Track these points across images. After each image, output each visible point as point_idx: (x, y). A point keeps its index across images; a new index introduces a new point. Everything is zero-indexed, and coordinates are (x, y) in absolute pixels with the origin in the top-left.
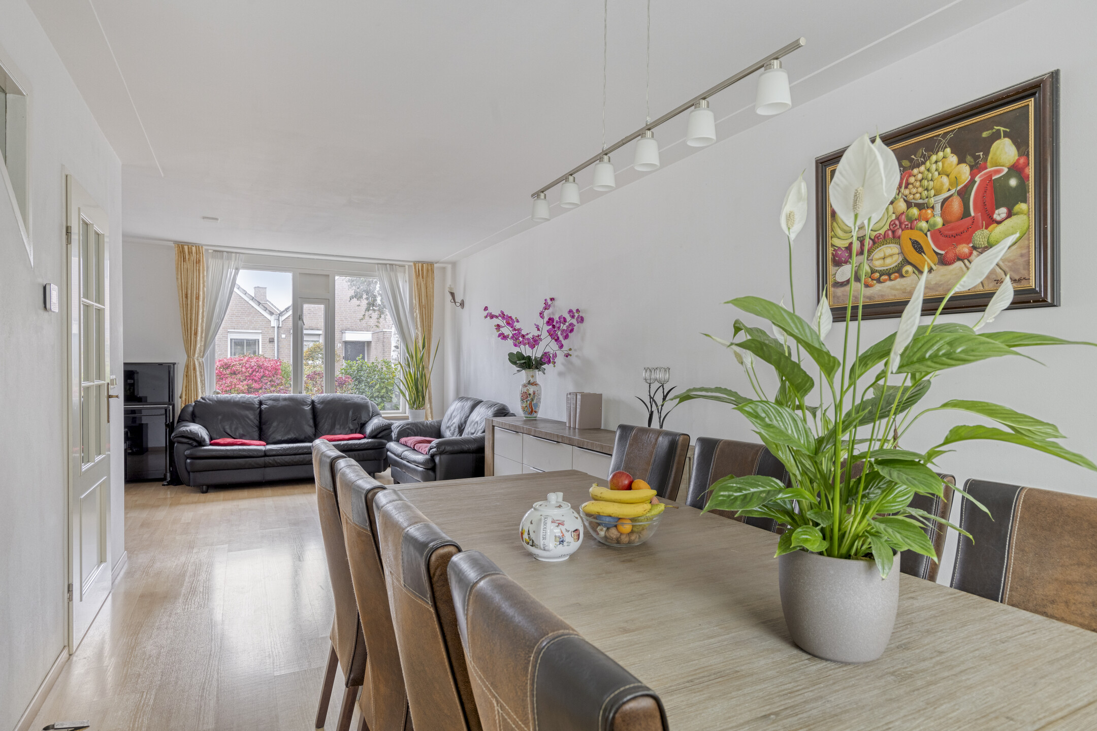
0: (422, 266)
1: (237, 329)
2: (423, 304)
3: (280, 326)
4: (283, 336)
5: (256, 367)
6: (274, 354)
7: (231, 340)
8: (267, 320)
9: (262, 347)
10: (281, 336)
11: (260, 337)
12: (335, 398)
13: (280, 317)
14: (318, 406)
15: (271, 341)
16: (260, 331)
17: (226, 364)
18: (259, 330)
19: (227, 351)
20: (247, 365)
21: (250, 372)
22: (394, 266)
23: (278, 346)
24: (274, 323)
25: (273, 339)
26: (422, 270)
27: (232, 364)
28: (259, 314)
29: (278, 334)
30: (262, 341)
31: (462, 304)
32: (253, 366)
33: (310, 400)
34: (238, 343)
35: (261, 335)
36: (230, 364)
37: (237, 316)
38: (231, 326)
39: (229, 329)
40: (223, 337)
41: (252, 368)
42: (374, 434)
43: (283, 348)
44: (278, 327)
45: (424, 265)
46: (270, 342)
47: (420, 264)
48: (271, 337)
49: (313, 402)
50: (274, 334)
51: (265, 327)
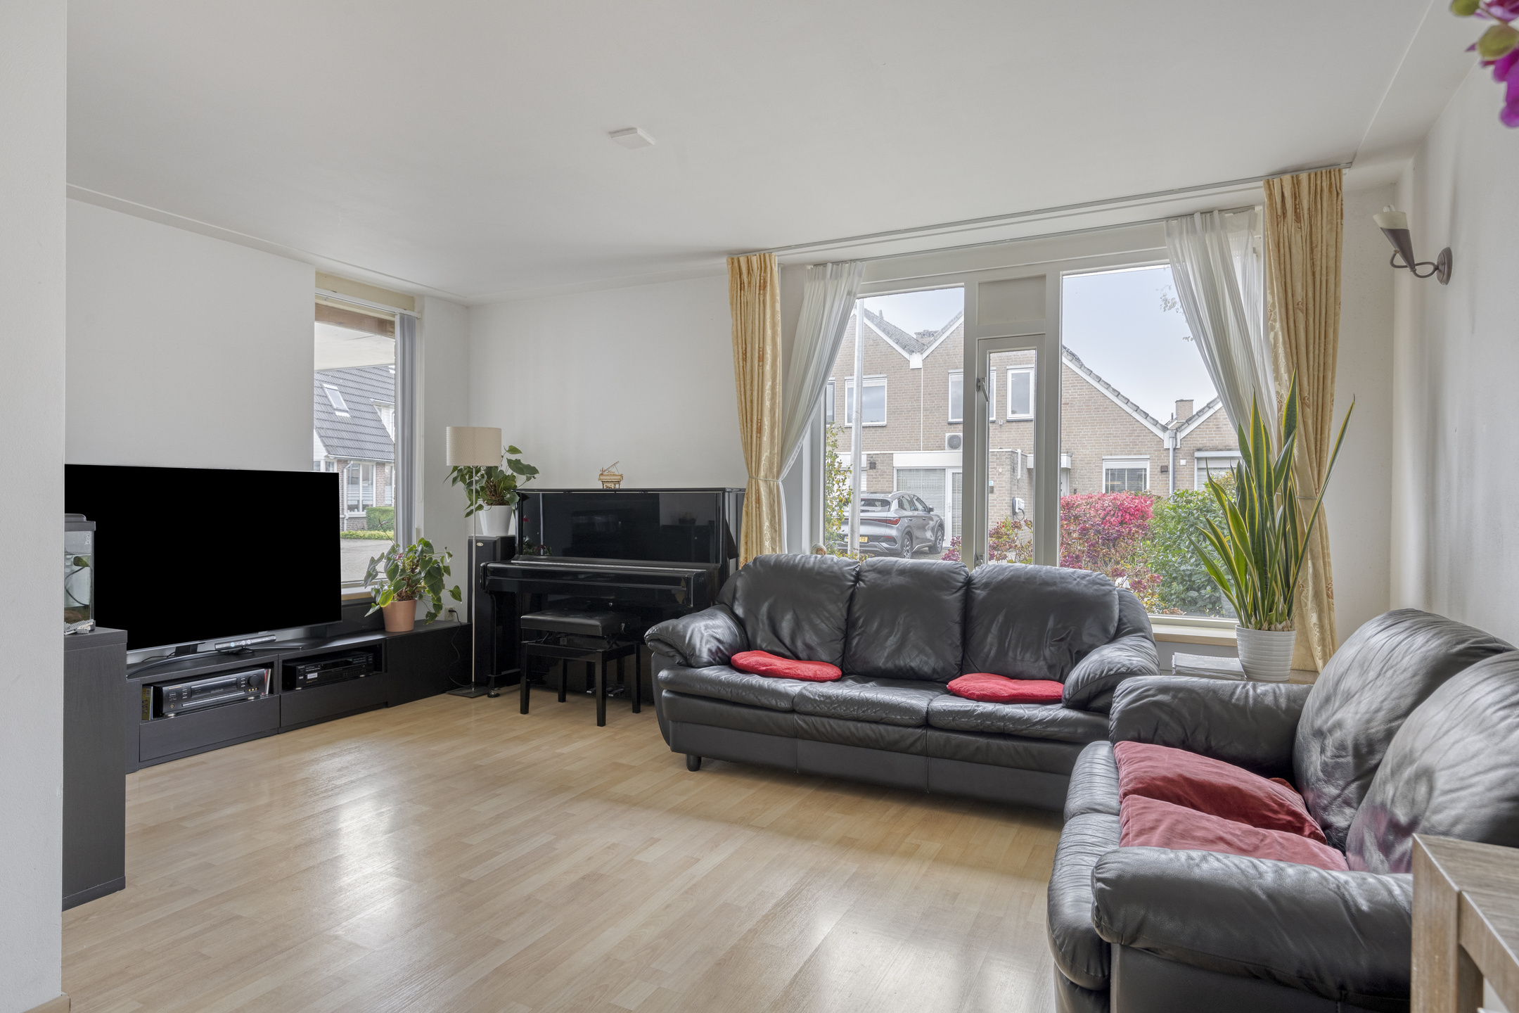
0: (1296, 184)
1: (1115, 455)
2: (1299, 298)
3: (1178, 446)
4: (1183, 462)
5: (1110, 508)
6: (1168, 489)
7: (1107, 470)
8: (1158, 440)
9: (1150, 480)
10: (1179, 462)
11: (1147, 465)
12: (1019, 577)
13: (1178, 434)
14: (980, 594)
15: (1164, 470)
16: (1148, 457)
17: (1068, 504)
18: (1146, 454)
19: (1102, 486)
20: (1099, 506)
21: (1101, 516)
22: (1216, 213)
23: (1174, 478)
24: (1168, 444)
25: (1167, 467)
26: (1296, 196)
27: (1076, 504)
28: (1147, 431)
29: (1174, 460)
30: (1150, 471)
31: (1444, 267)
32: (1107, 507)
33: (961, 578)
34: (1114, 474)
35: (1148, 463)
36: (1074, 504)
37: (1115, 437)
38: (1107, 451)
39: (1104, 455)
40: (1096, 466)
41: (1105, 510)
42: (1083, 695)
43: (1183, 481)
44: (1175, 449)
45: (1304, 177)
46: (1162, 472)
47: (1287, 179)
48: (1164, 464)
49: (969, 582)
50: (1169, 459)
51: (1154, 451)
